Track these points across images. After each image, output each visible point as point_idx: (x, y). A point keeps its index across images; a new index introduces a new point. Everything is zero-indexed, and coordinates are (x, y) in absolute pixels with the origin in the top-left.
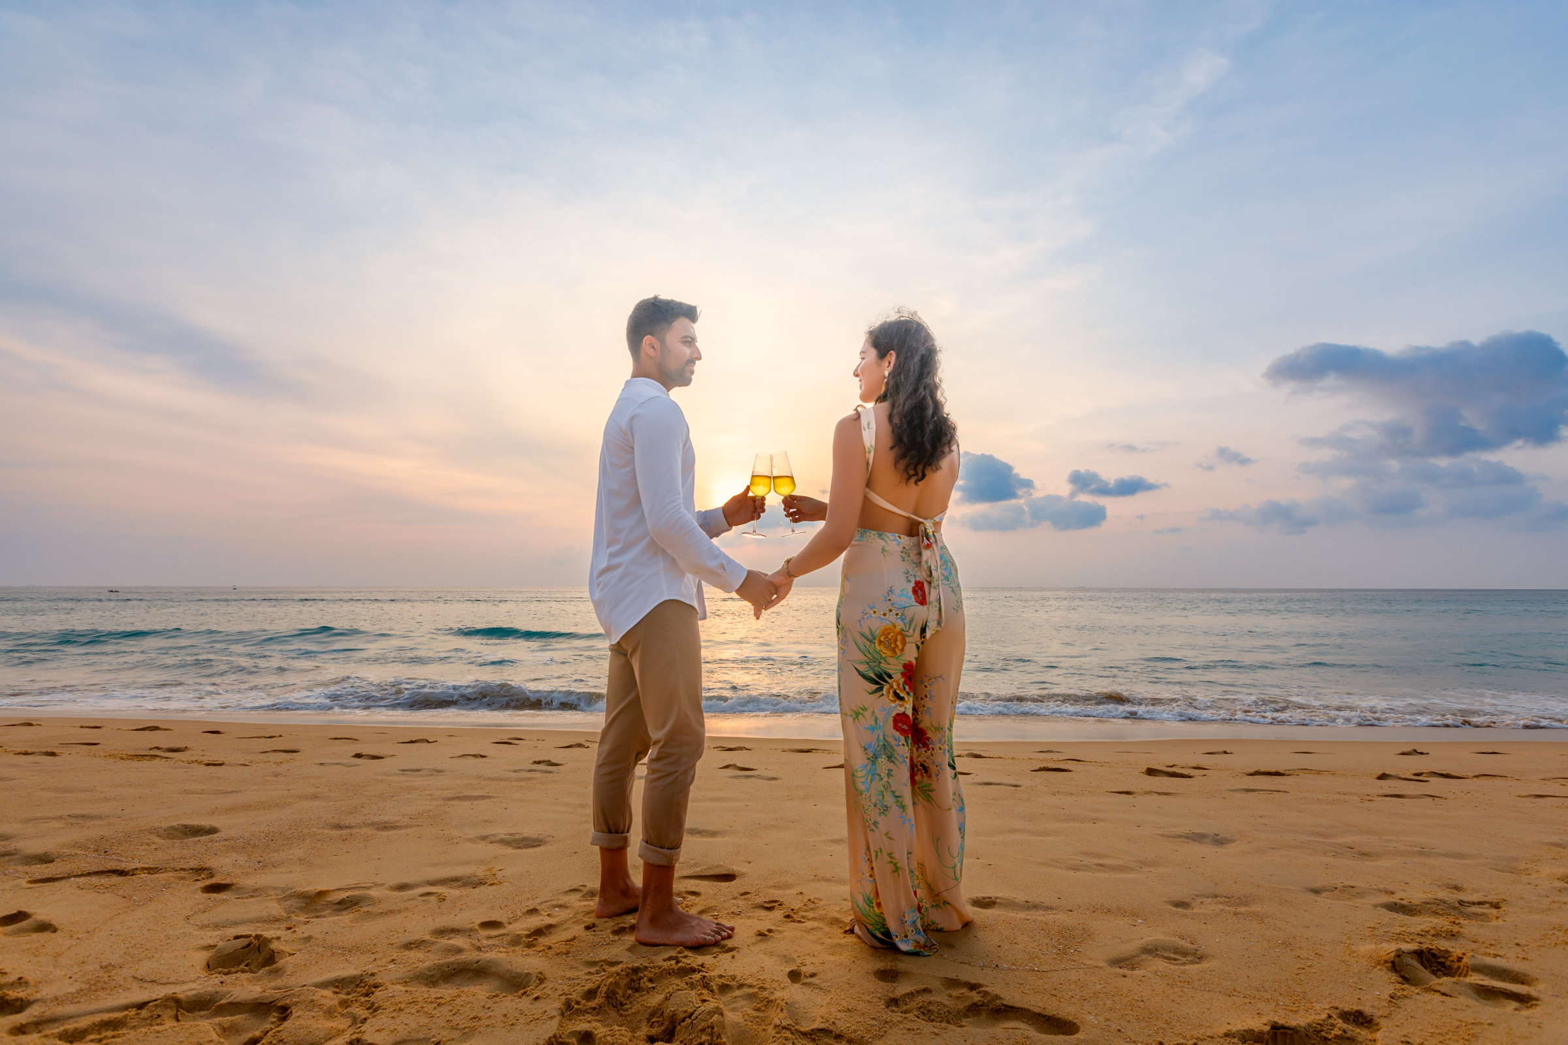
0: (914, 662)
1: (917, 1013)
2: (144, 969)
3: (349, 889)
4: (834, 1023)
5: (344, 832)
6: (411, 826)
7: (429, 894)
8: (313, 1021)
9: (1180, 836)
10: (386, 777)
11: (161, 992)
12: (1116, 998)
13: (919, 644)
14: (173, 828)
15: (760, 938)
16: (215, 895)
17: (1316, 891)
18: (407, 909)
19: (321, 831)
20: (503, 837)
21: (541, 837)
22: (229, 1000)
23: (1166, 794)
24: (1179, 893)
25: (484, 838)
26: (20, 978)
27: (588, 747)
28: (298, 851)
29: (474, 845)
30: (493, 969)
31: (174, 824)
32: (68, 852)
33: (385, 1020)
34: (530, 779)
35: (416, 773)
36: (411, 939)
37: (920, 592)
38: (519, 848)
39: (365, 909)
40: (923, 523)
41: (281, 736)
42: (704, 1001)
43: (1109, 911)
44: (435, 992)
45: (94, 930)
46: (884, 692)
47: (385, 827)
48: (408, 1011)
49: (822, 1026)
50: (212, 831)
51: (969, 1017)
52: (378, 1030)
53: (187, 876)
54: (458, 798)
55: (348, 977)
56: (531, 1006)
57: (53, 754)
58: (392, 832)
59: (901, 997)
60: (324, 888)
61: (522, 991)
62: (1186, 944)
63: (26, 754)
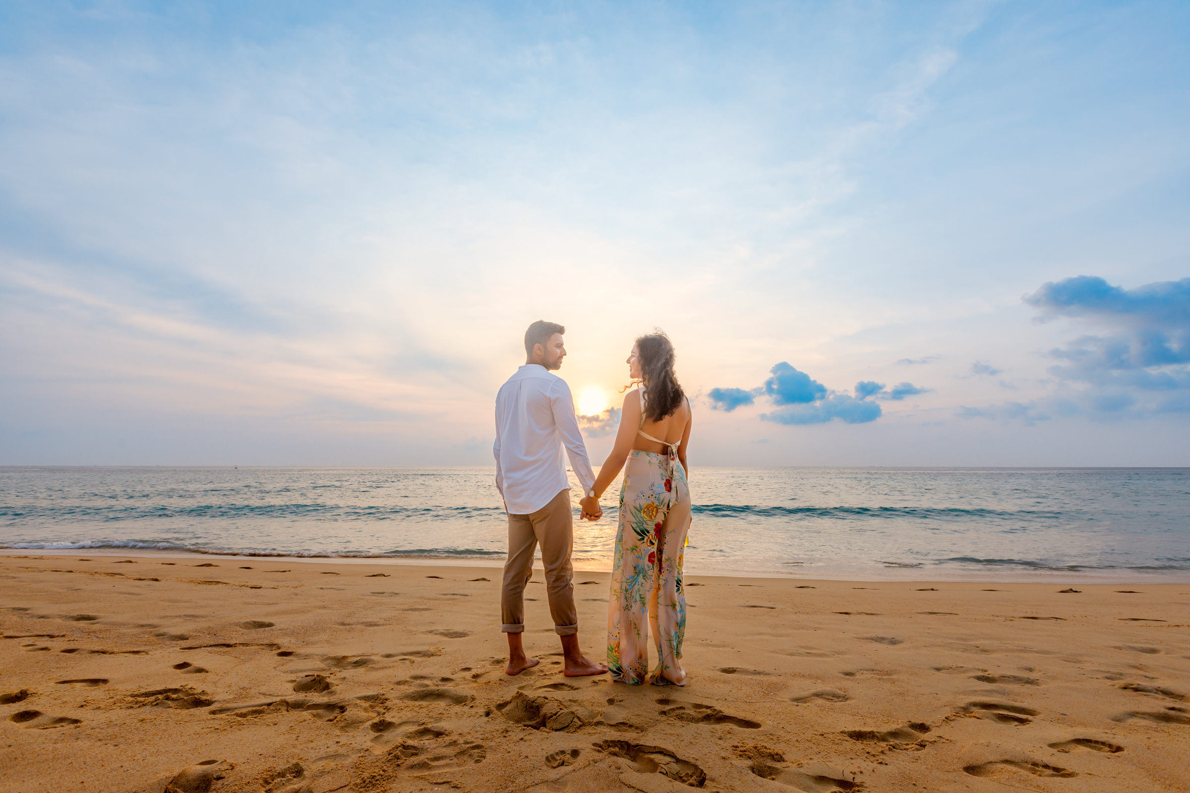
0: (661, 522)
1: (675, 718)
2: (263, 689)
3: (359, 656)
4: (629, 720)
5: (348, 627)
6: (386, 625)
7: (404, 659)
8: (359, 712)
9: (868, 638)
10: (363, 597)
11: (278, 699)
12: (788, 715)
13: (666, 513)
14: (247, 623)
15: (593, 684)
16: (285, 657)
17: (938, 669)
18: (393, 666)
19: (333, 626)
20: (442, 631)
21: (465, 632)
22: (313, 703)
23: (872, 614)
24: (849, 668)
25: (431, 632)
26: (203, 691)
27: (489, 581)
28: (324, 637)
29: (426, 636)
30: (447, 694)
31: (248, 620)
32: (195, 634)
33: (395, 713)
34: (454, 599)
35: (382, 595)
36: (400, 680)
37: (668, 485)
38: (452, 638)
39: (370, 666)
40: (670, 446)
41: (290, 571)
42: (561, 709)
43: (803, 676)
44: (417, 703)
45: (228, 672)
46: (645, 541)
47: (371, 625)
48: (405, 710)
49: (622, 721)
50: (270, 625)
51: (704, 721)
52: (392, 717)
53: (265, 648)
54: (411, 609)
55: (371, 696)
56: (469, 710)
57: (157, 580)
58: (376, 628)
59: (668, 710)
60: (346, 655)
61: (463, 704)
62: (840, 692)
63: (140, 580)
